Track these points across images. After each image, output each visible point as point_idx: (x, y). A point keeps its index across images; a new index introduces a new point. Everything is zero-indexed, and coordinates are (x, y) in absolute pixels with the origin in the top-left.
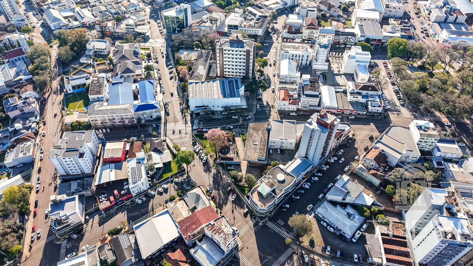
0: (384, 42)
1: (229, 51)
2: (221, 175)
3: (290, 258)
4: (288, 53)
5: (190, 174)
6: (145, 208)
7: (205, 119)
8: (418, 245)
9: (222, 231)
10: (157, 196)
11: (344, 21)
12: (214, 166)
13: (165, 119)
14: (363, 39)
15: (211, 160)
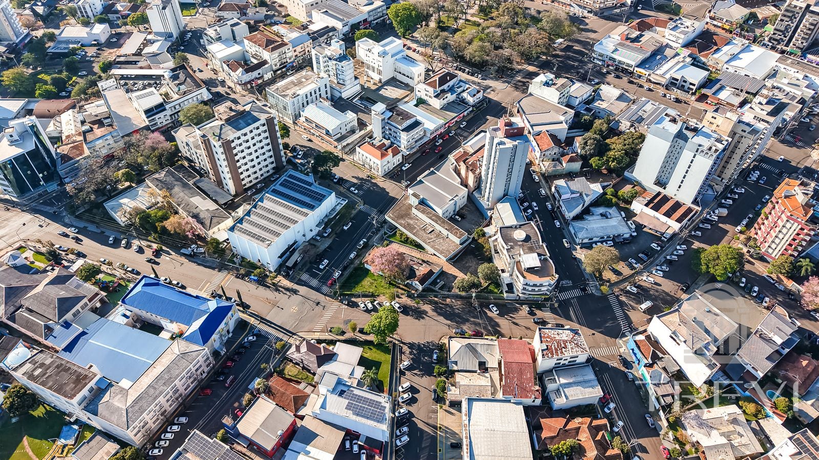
0: (371, 21)
1: (239, 138)
2: (443, 304)
3: (622, 304)
4: (298, 95)
5: (408, 340)
6: (423, 438)
7: (311, 263)
8: (680, 187)
9: (563, 342)
10: (413, 409)
11: (284, 20)
12: (418, 303)
13: (252, 315)
14: (347, 29)
15: (405, 300)
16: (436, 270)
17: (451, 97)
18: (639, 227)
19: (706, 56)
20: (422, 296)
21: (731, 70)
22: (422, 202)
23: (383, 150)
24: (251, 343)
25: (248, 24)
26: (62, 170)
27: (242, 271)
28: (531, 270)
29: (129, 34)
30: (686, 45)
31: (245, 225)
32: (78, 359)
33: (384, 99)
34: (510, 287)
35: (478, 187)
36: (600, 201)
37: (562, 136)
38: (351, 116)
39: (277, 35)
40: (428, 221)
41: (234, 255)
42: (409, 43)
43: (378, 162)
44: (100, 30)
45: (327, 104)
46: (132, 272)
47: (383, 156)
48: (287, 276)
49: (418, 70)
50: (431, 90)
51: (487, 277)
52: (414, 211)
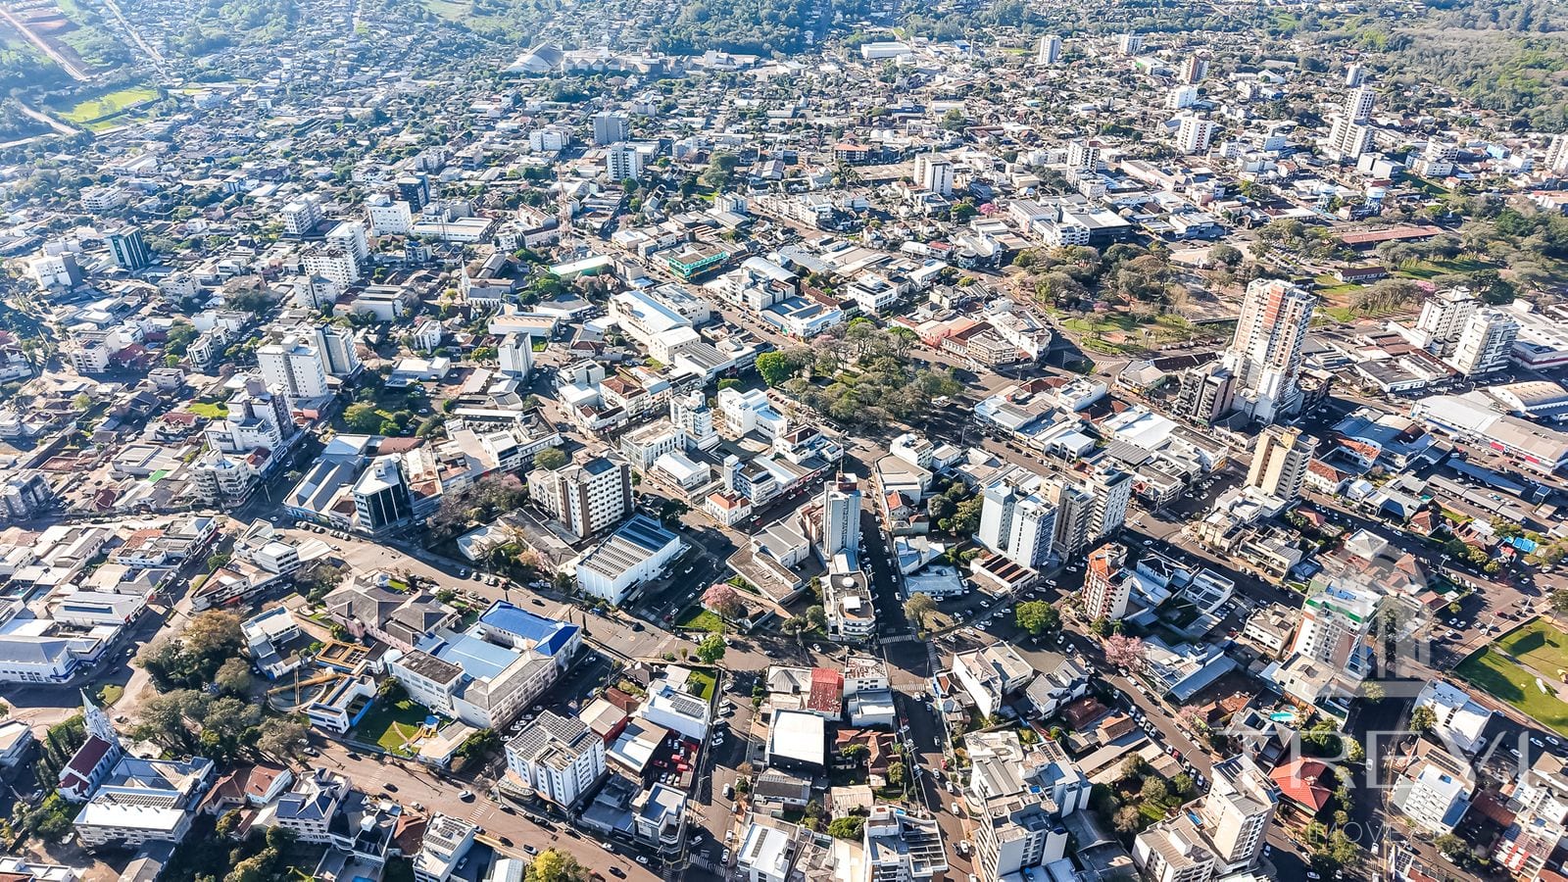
0: (739, 368)
1: (594, 482)
2: (769, 641)
3: (938, 651)
4: (653, 444)
5: (732, 668)
6: (735, 741)
7: (650, 600)
8: (1017, 549)
10: (730, 720)
11: (644, 361)
12: (746, 639)
13: (593, 641)
14: (711, 376)
15: (735, 636)
16: (768, 611)
17: (809, 453)
18: (973, 587)
19: (1097, 423)
20: (752, 633)
21: (1122, 439)
22: (763, 550)
23: (732, 500)
24: (592, 663)
25: (603, 365)
26: (415, 506)
27: (587, 603)
28: (852, 611)
29: (471, 370)
30: (1079, 411)
31: (593, 561)
32: (448, 657)
33: (739, 452)
34: (835, 630)
35: (821, 541)
36: (940, 561)
37: (917, 498)
38: (704, 467)
39: (635, 378)
40: (767, 567)
41: (579, 591)
42: (777, 394)
43: (726, 511)
44: (440, 364)
45: (681, 454)
46: (483, 600)
47: (731, 505)
48: (627, 611)
49: (780, 424)
50: (789, 445)
51: (814, 618)
52: (754, 557)
